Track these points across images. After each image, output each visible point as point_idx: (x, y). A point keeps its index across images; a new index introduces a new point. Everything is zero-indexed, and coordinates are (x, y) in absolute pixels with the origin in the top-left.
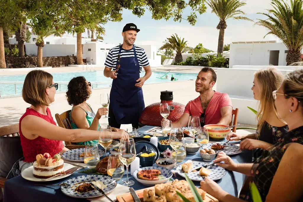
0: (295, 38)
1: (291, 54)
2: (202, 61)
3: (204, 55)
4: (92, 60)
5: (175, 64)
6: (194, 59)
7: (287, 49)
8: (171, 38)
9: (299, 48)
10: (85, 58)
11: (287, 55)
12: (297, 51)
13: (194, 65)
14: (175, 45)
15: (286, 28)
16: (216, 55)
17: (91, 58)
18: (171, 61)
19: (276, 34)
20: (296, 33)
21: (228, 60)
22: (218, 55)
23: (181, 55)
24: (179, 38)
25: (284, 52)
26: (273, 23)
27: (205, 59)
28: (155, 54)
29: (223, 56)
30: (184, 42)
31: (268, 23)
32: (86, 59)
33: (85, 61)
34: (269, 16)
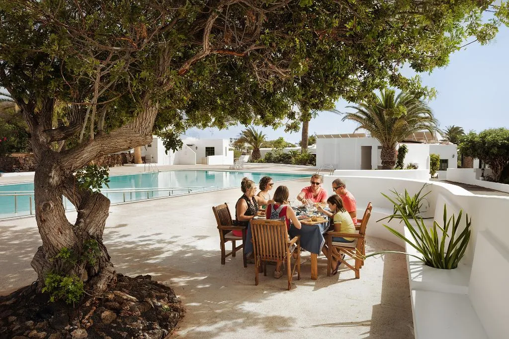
0: (389, 134)
1: (386, 150)
2: (283, 157)
3: (287, 150)
4: (153, 158)
5: (252, 162)
6: (274, 155)
7: (380, 145)
8: (247, 131)
9: (394, 144)
10: (143, 156)
11: (382, 152)
12: (392, 147)
13: (274, 162)
14: (251, 140)
15: (378, 123)
16: (300, 151)
17: (152, 156)
18: (247, 158)
19: (368, 129)
20: (390, 128)
21: (313, 156)
22: (302, 151)
23: (258, 150)
24: (256, 131)
25: (377, 148)
26: (364, 117)
27: (288, 155)
28: (228, 149)
29: (309, 151)
30: (262, 136)
31: (359, 117)
32: (145, 157)
33: (145, 160)
34: (360, 110)
